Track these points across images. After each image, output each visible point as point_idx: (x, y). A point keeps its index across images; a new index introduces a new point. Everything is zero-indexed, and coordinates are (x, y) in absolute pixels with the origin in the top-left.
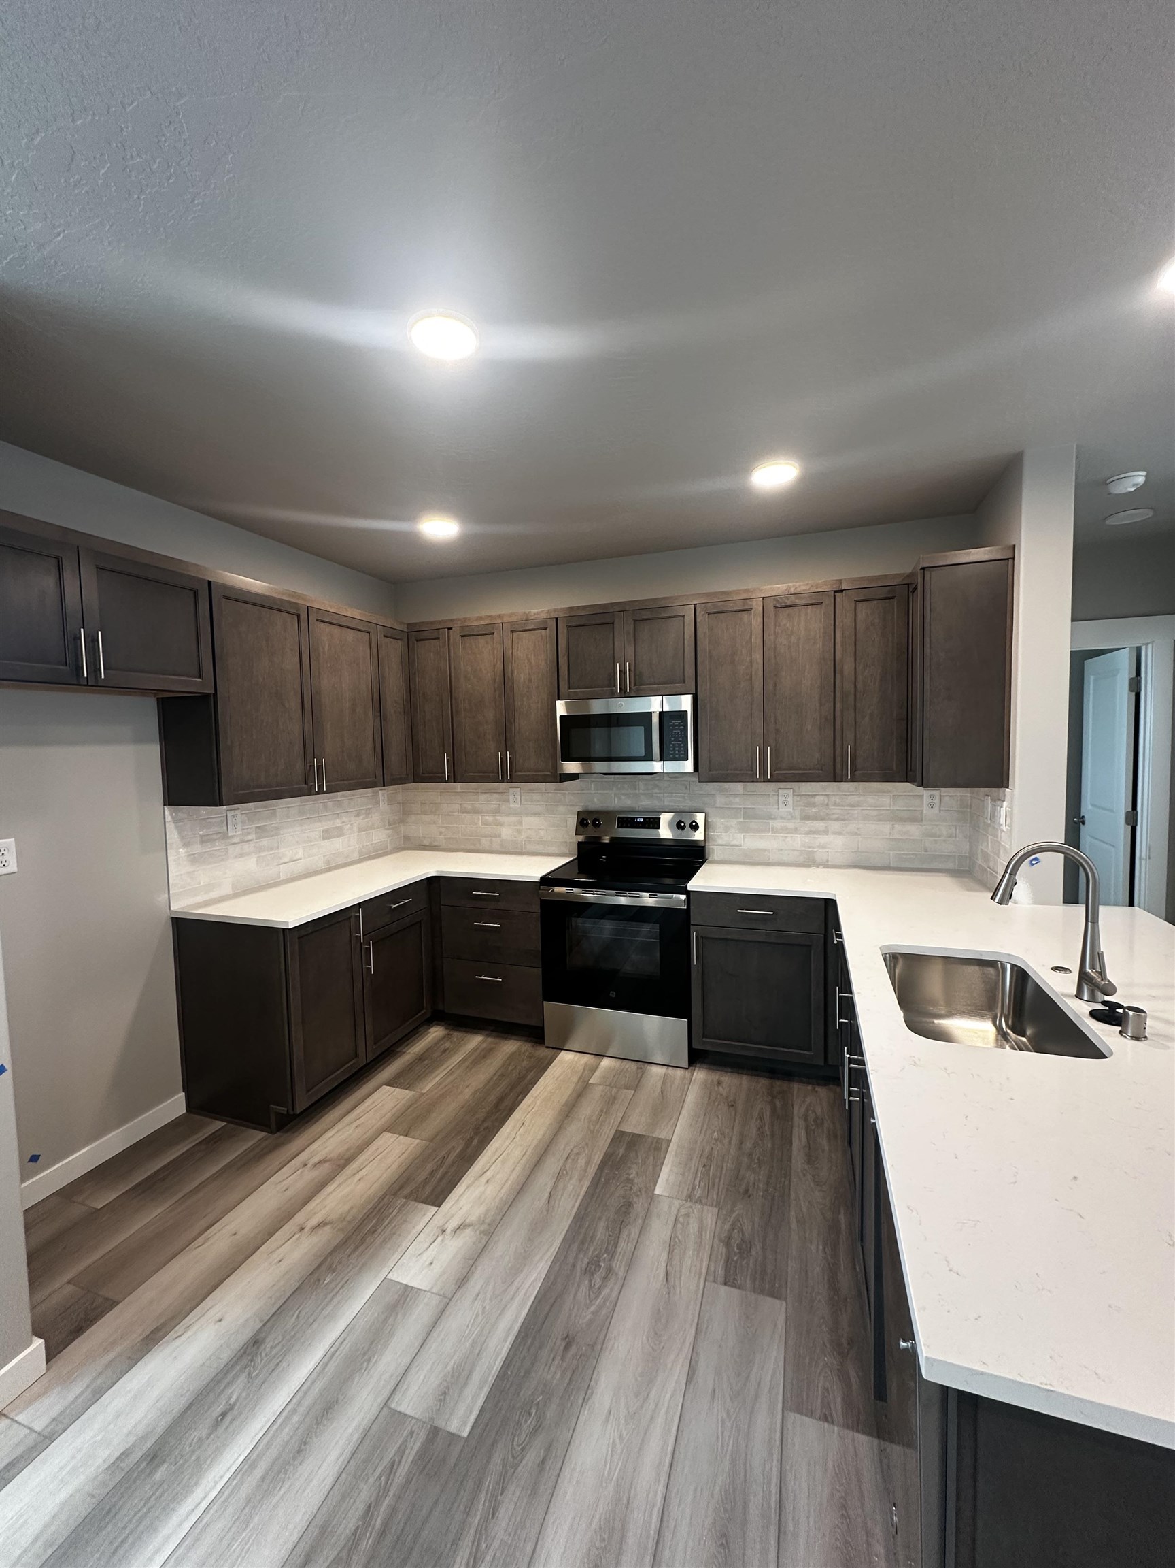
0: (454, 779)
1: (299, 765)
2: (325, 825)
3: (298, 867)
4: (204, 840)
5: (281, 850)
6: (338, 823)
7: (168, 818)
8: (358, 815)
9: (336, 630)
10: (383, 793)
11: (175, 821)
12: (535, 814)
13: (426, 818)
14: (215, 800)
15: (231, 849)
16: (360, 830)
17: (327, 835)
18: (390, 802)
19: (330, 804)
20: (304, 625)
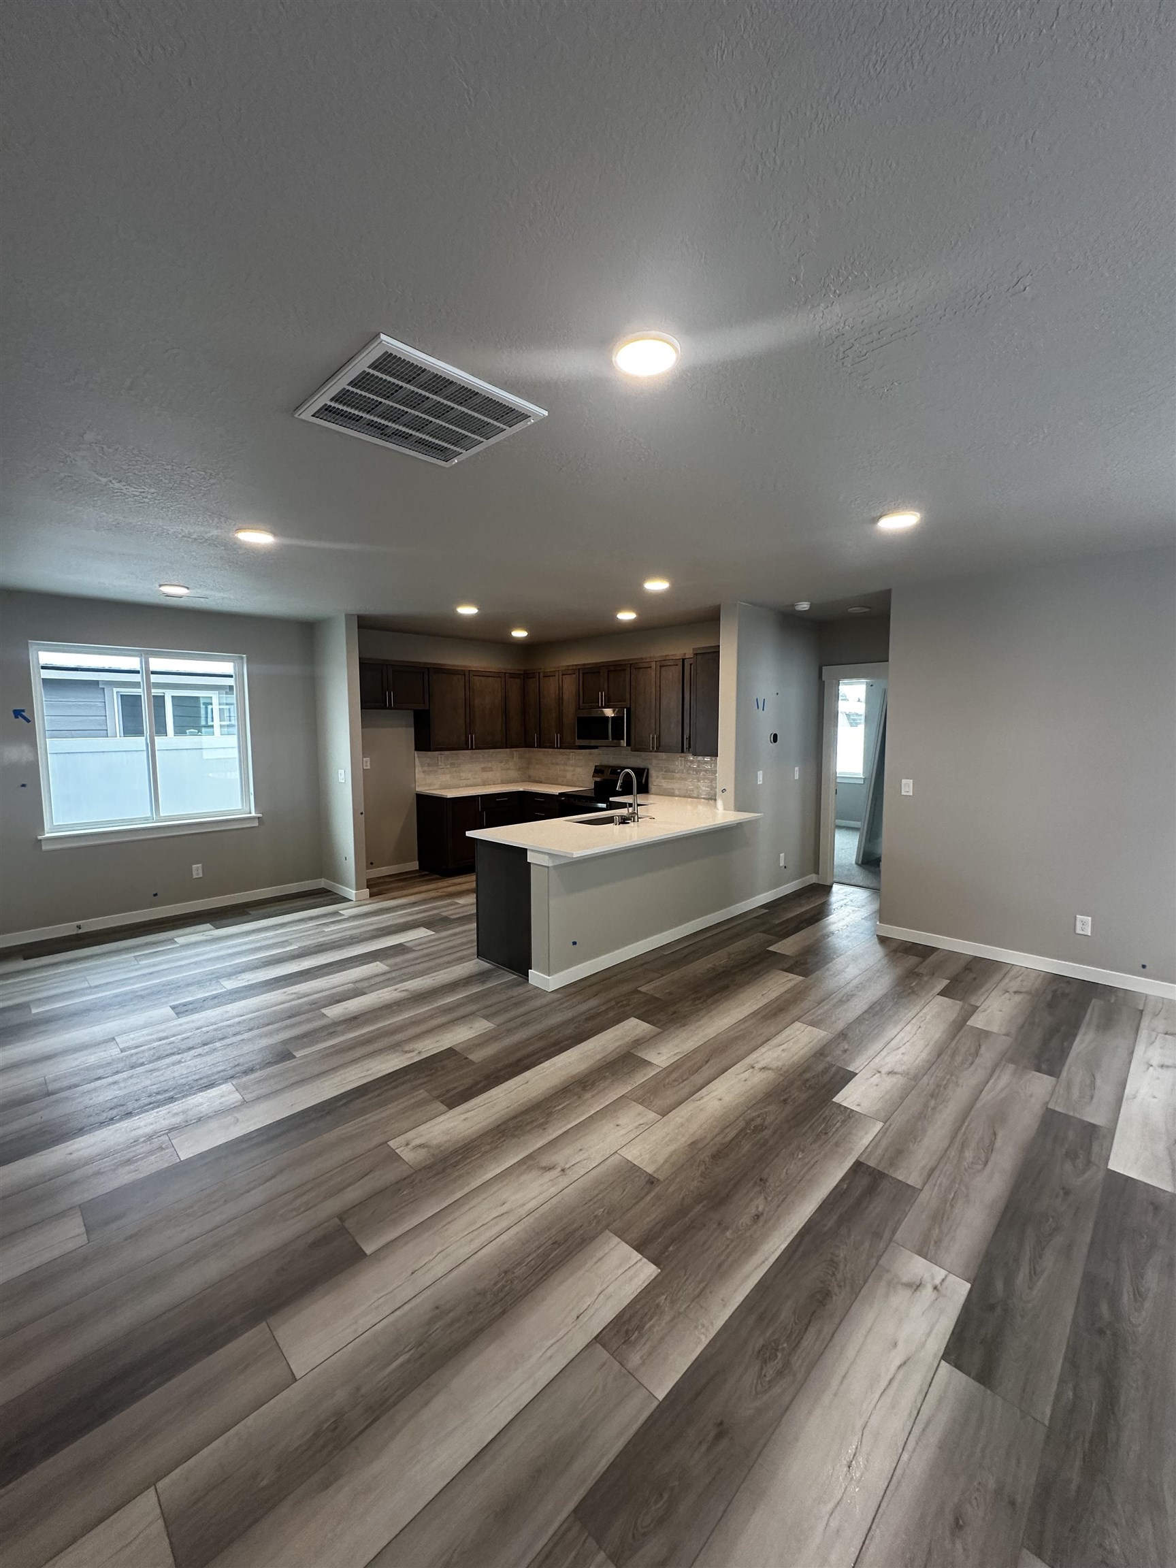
0: (540, 746)
1: (463, 738)
2: (483, 766)
3: (469, 782)
4: (429, 765)
5: (461, 774)
6: (490, 765)
7: (416, 755)
8: (501, 762)
9: (483, 678)
10: (516, 752)
11: (419, 757)
12: (580, 766)
13: (537, 766)
14: (429, 750)
15: (440, 771)
16: (503, 769)
17: (484, 770)
18: (521, 757)
19: (486, 756)
20: (467, 678)
